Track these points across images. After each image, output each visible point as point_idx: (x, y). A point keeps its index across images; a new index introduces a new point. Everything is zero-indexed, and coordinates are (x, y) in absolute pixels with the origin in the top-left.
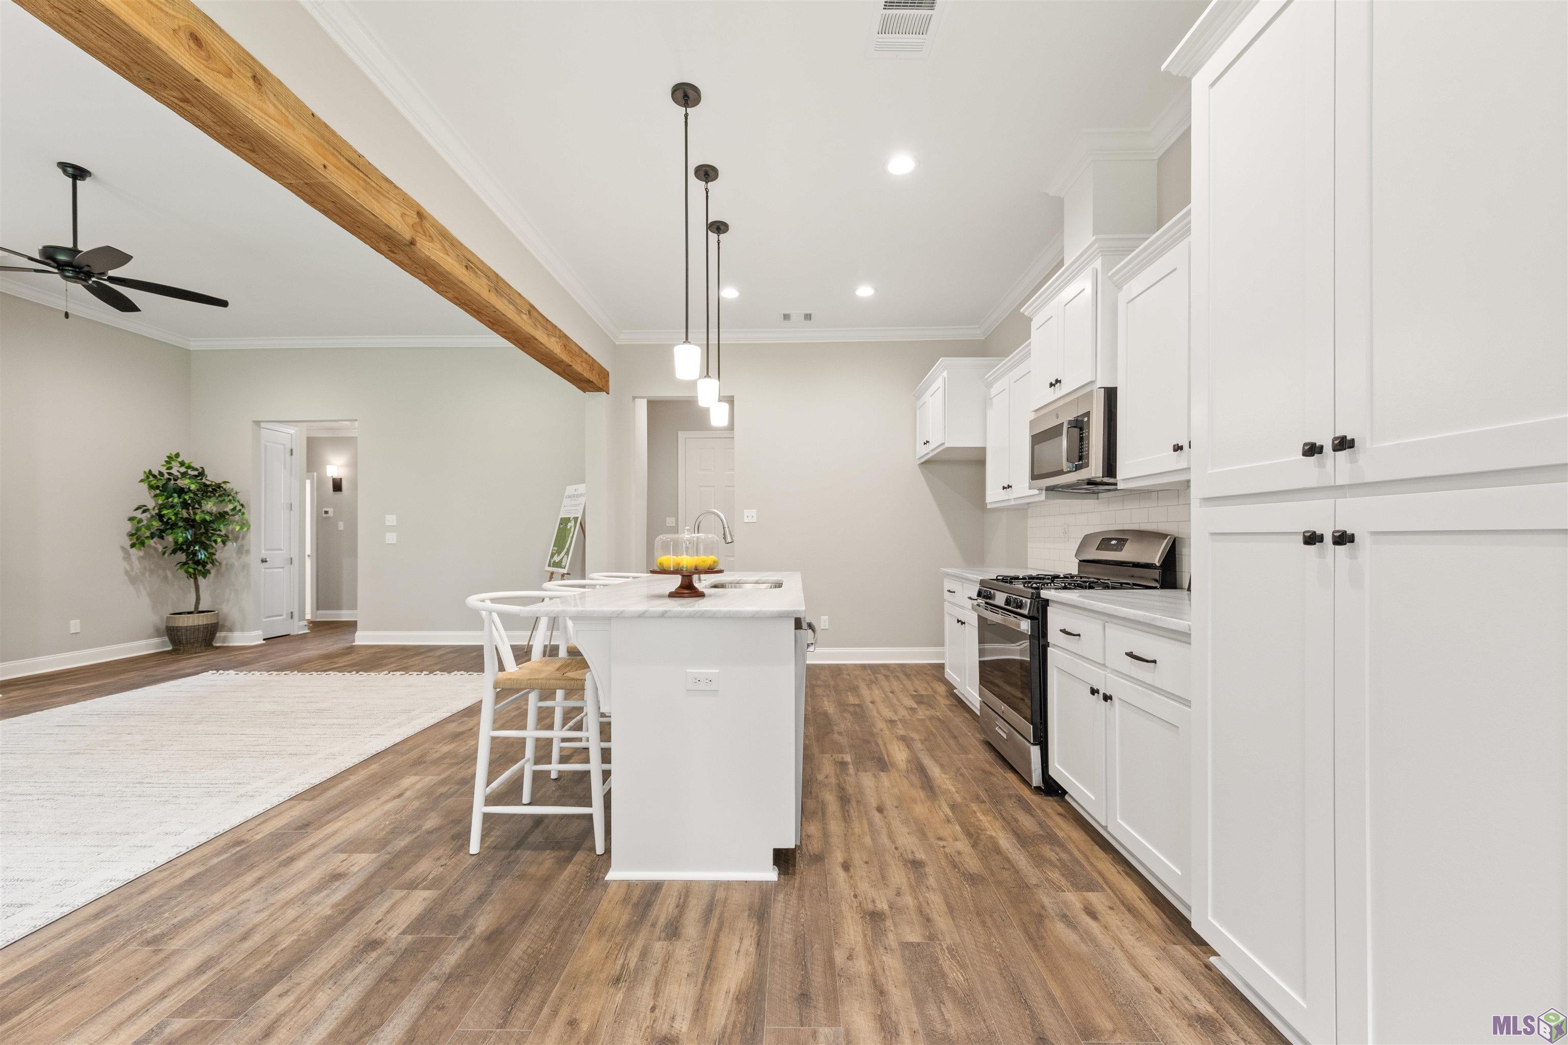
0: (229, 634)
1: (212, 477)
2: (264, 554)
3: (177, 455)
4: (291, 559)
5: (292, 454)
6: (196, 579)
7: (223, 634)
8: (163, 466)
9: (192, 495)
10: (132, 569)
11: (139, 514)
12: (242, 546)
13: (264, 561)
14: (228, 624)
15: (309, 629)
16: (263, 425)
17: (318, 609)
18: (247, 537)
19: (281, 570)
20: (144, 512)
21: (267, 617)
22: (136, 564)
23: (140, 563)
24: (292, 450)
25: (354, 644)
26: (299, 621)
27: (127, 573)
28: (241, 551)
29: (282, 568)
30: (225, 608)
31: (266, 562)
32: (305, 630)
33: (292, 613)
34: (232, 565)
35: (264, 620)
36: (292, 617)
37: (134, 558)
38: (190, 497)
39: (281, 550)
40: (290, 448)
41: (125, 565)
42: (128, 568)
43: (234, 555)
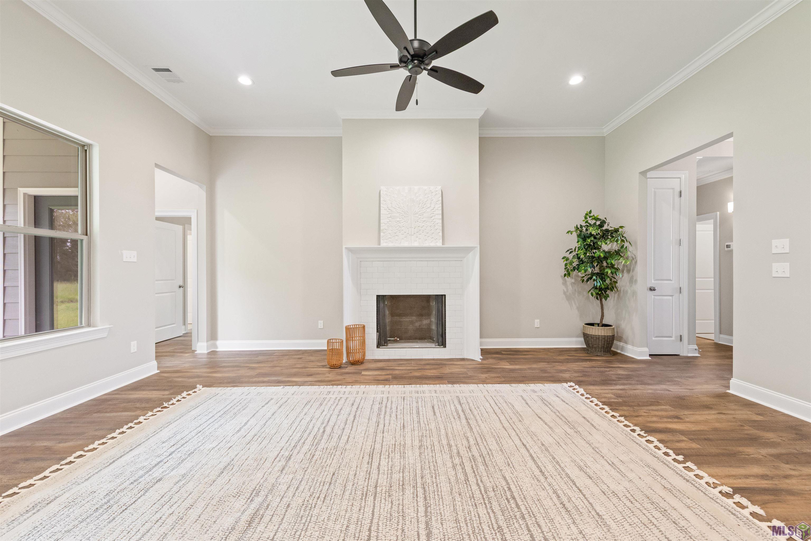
0: (625, 345)
1: (611, 225)
2: (652, 283)
3: (590, 212)
4: (680, 288)
5: (680, 196)
6: (601, 300)
7: (621, 344)
8: (583, 221)
9: (592, 239)
10: (567, 291)
11: (567, 255)
12: (632, 277)
13: (652, 289)
14: (624, 337)
15: (699, 353)
16: (649, 175)
17: (721, 333)
18: (636, 269)
19: (671, 298)
20: (570, 253)
21: (657, 337)
22: (570, 287)
23: (572, 287)
24: (681, 192)
25: (728, 391)
26: (689, 344)
27: (565, 293)
28: (632, 281)
29: (672, 296)
30: (623, 325)
31: (654, 290)
32: (694, 353)
33: (681, 336)
34: (627, 292)
35: (653, 339)
36: (681, 340)
37: (568, 283)
38: (591, 240)
39: (670, 280)
40: (679, 190)
41: (563, 288)
42: (565, 290)
43: (628, 284)
